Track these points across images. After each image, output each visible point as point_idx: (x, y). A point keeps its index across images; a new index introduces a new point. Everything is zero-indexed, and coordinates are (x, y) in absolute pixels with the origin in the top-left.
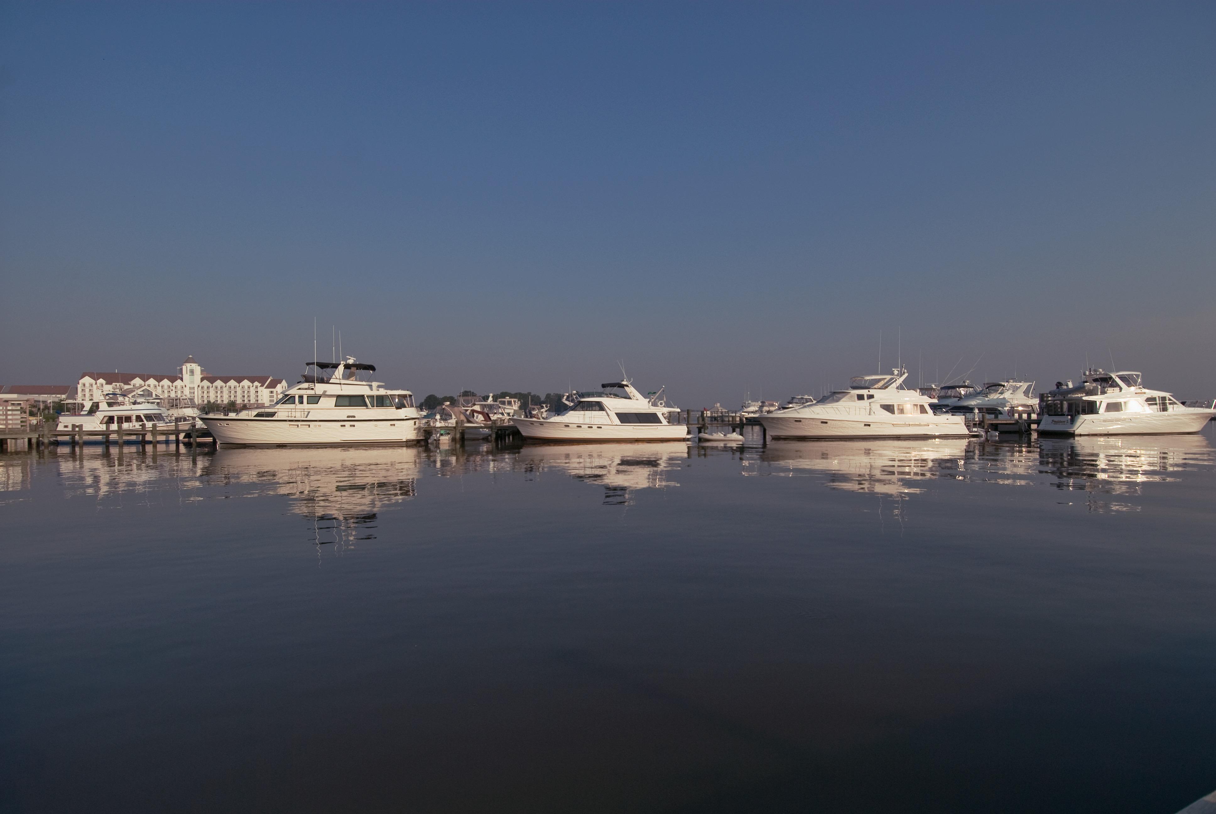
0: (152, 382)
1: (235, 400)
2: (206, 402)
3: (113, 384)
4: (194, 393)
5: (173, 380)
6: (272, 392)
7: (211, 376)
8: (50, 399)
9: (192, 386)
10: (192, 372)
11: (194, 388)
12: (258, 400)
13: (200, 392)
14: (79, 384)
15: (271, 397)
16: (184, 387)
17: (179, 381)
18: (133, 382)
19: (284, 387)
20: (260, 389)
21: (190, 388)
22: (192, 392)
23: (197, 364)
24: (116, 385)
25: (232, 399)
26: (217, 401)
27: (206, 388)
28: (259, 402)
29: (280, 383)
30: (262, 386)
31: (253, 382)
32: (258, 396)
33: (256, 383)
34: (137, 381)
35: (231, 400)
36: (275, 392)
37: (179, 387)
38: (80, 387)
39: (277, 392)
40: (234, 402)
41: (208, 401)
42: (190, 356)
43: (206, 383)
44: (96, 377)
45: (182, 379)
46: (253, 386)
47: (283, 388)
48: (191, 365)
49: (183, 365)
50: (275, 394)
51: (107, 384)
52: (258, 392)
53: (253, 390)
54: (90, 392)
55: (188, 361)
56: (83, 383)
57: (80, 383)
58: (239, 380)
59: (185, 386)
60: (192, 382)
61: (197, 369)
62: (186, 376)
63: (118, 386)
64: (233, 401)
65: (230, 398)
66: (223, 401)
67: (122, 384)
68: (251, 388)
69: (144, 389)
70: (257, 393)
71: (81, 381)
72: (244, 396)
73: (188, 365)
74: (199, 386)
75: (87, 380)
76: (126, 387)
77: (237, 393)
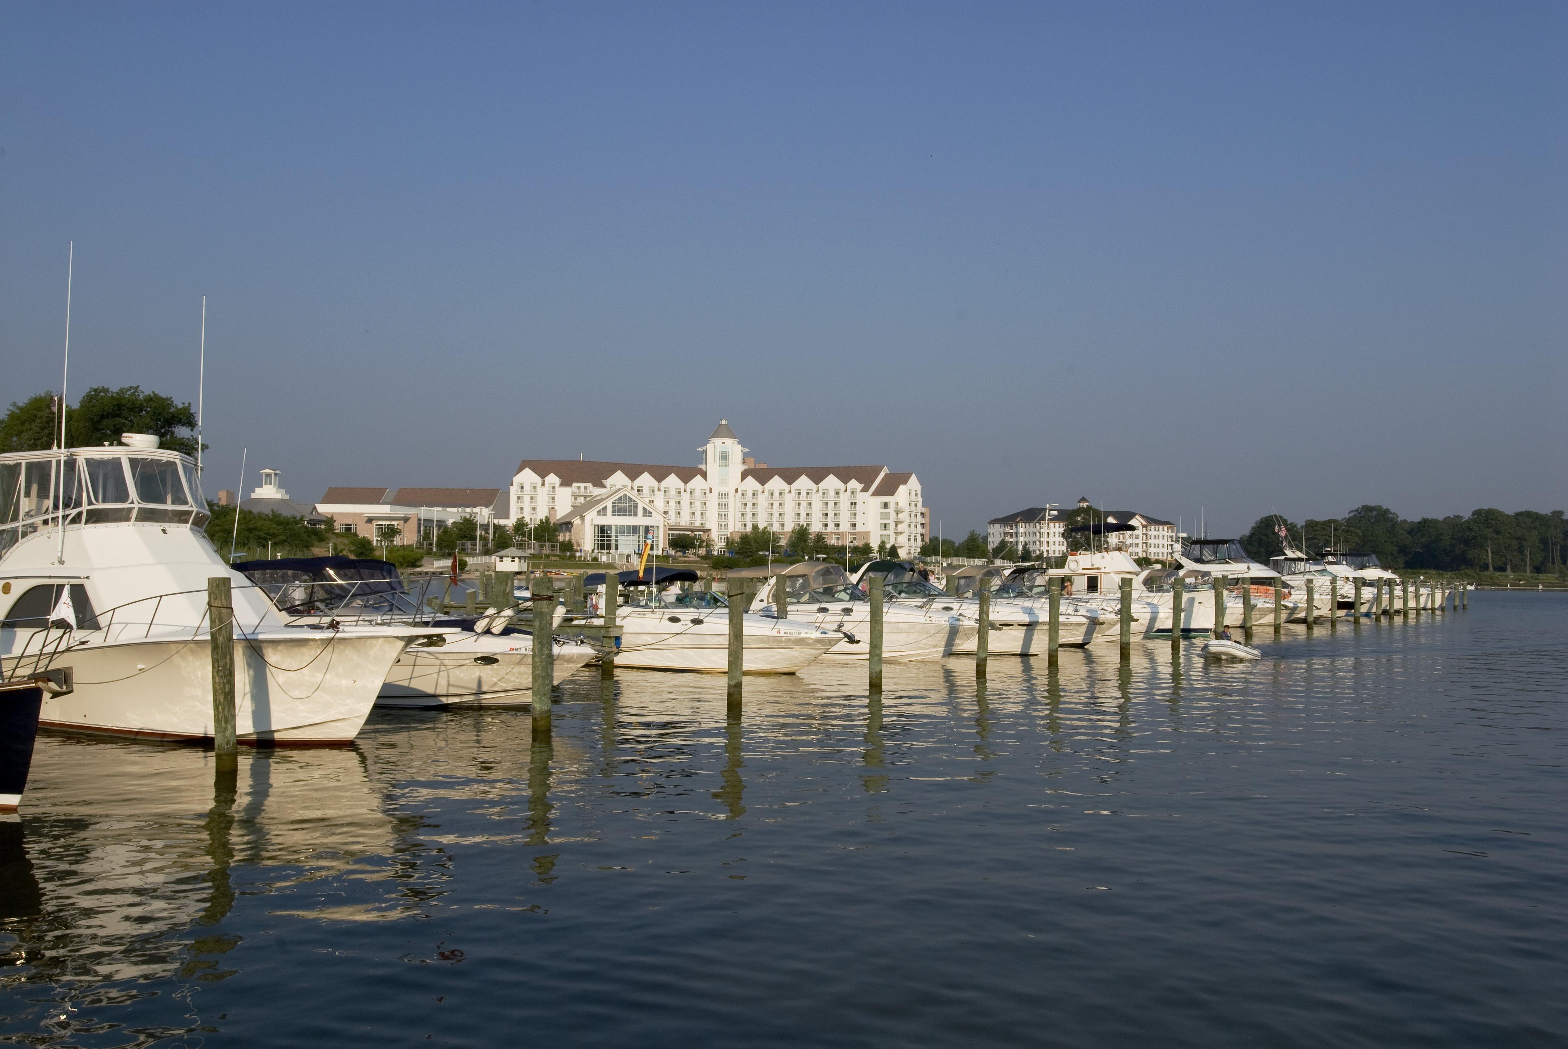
0: (646, 480)
1: (807, 525)
2: (749, 529)
3: (575, 485)
4: (726, 505)
5: (686, 475)
6: (886, 505)
7: (765, 466)
8: (452, 515)
9: (724, 490)
10: (724, 457)
11: (727, 495)
12: (855, 525)
13: (739, 505)
14: (512, 484)
15: (885, 516)
16: (708, 491)
17: (699, 477)
18: (608, 482)
19: (913, 493)
20: (861, 497)
21: (720, 495)
22: (723, 503)
23: (735, 441)
24: (579, 488)
25: (803, 521)
26: (771, 525)
27: (750, 494)
28: (858, 529)
29: (905, 482)
30: (865, 490)
31: (845, 481)
32: (855, 514)
33: (854, 484)
34: (618, 479)
35: (799, 525)
36: (892, 506)
37: (698, 493)
38: (514, 491)
39: (897, 504)
40: (806, 528)
41: (753, 524)
42: (724, 422)
43: (751, 483)
44: (542, 470)
45: (704, 475)
46: (846, 491)
47: (910, 494)
48: (723, 443)
49: (708, 442)
50: (891, 510)
51: (561, 485)
52: (855, 503)
53: (845, 500)
54: (531, 502)
55: (718, 433)
56: (520, 483)
57: (514, 483)
58: (817, 476)
59: (711, 491)
60: (723, 482)
61: (734, 448)
62: (712, 466)
63: (582, 489)
64: (803, 526)
65: (799, 519)
66: (783, 525)
67: (590, 485)
68: (842, 495)
69: (622, 494)
70: (855, 508)
71: (517, 479)
72: (827, 514)
73: (718, 441)
74: (737, 491)
75: (527, 476)
76: (597, 491)
77: (813, 506)
